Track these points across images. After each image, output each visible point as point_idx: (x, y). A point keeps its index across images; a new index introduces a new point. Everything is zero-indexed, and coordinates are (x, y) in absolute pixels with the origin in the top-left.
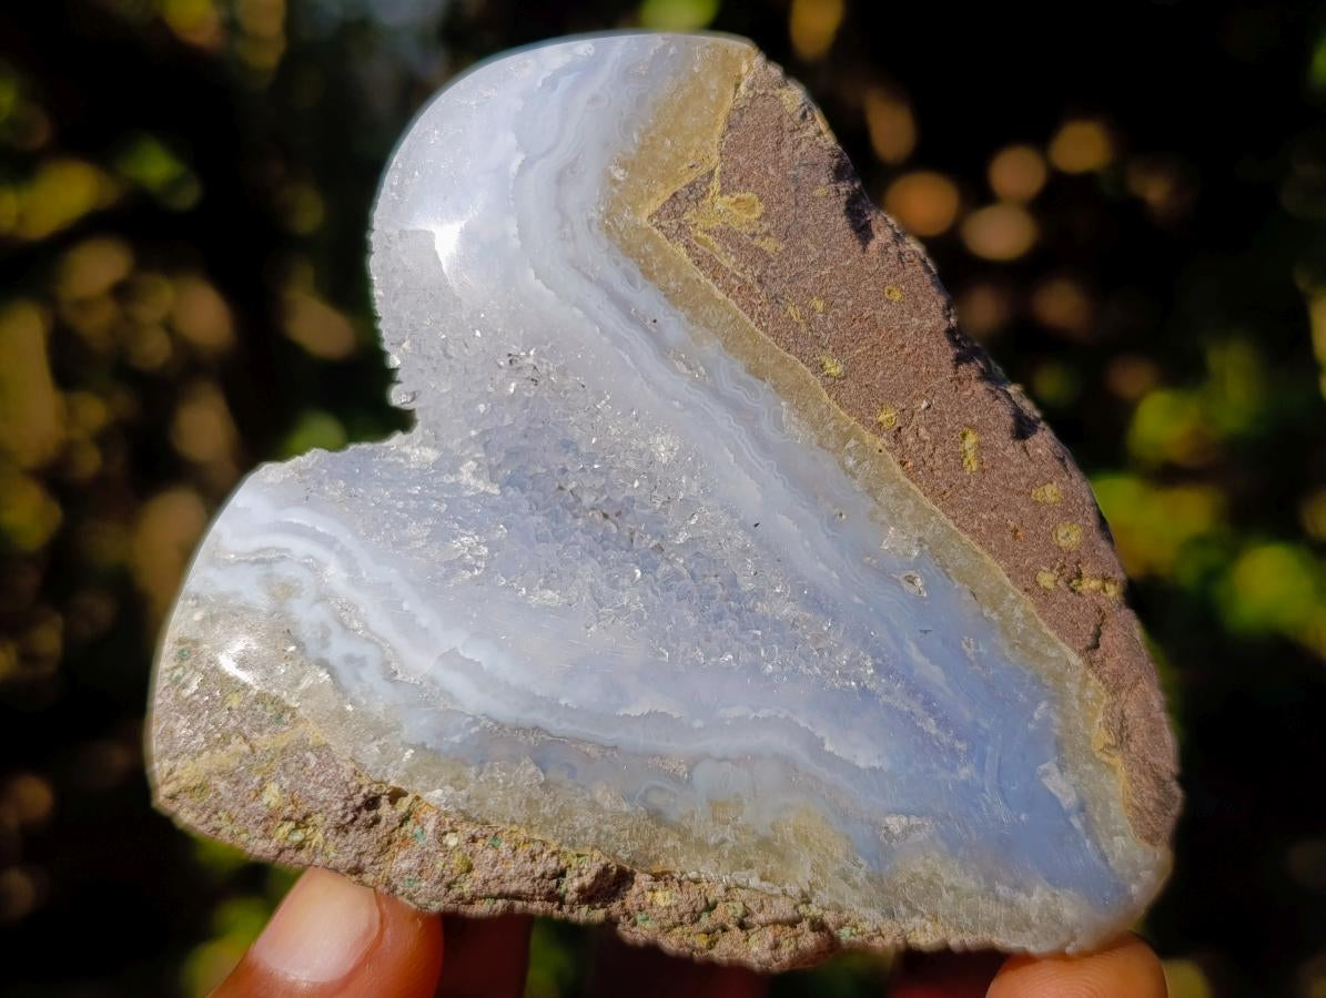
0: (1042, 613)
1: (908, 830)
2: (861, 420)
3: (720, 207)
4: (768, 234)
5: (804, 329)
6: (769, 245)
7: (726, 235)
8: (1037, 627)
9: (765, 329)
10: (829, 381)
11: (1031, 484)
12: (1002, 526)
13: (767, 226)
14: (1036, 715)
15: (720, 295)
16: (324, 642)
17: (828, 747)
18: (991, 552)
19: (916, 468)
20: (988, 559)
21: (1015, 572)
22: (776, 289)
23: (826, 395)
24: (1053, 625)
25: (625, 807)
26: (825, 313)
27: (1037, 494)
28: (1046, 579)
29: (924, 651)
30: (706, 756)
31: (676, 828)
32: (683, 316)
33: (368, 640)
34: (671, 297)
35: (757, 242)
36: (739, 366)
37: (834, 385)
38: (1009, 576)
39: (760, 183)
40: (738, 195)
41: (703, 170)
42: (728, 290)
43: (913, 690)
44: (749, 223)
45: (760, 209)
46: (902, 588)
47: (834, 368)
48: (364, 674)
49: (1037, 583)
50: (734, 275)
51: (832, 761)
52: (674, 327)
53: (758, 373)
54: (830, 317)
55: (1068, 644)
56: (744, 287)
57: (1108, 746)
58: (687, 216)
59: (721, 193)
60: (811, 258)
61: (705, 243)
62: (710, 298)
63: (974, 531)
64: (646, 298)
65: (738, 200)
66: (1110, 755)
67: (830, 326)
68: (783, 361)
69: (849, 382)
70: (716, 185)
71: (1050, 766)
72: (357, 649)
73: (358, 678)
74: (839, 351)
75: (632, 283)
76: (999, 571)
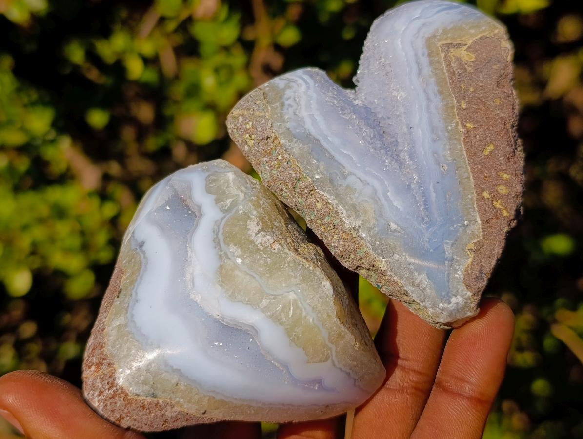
0: (477, 201)
1: (395, 231)
2: (461, 122)
3: (463, 52)
4: (471, 66)
5: (462, 92)
6: (469, 69)
7: (459, 60)
8: (473, 204)
9: (451, 85)
10: (459, 107)
11: (500, 170)
12: (482, 173)
13: (472, 64)
14: (455, 226)
15: (445, 71)
16: (287, 99)
17: (389, 194)
18: (474, 177)
19: (468, 142)
20: (471, 177)
21: (477, 186)
22: (462, 79)
23: (455, 110)
24: (478, 206)
25: (325, 172)
26: (472, 92)
27: (501, 173)
28: (486, 194)
29: (434, 187)
30: (354, 174)
31: (334, 186)
32: (430, 69)
33: (297, 104)
34: (431, 63)
35: (466, 66)
36: (436, 89)
37: (460, 108)
38: (475, 186)
39: (478, 55)
40: (469, 53)
41: (465, 43)
42: (448, 71)
43: (424, 194)
44: (467, 61)
45: (473, 60)
46: (440, 167)
47: (464, 105)
48: (290, 109)
49: (482, 193)
50: (453, 69)
51: (387, 198)
52: (427, 70)
53: (441, 93)
54: (473, 94)
55: (479, 215)
56: (454, 73)
57: (471, 249)
58: (450, 49)
59: (466, 50)
60: (478, 79)
61: (451, 58)
62: (442, 69)
63: (473, 168)
64: (425, 60)
65: (468, 55)
66: (470, 252)
67: (471, 96)
68: (450, 95)
69: (465, 111)
70: (466, 47)
71: (450, 242)
72: (293, 104)
73: (288, 109)
74: (469, 102)
75: (423, 55)
76: (472, 182)
